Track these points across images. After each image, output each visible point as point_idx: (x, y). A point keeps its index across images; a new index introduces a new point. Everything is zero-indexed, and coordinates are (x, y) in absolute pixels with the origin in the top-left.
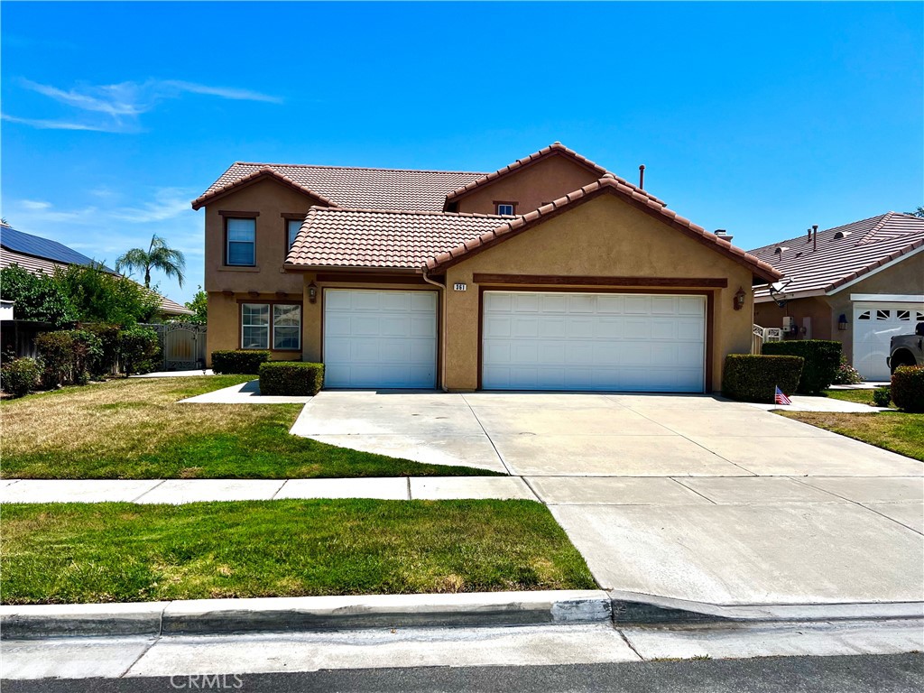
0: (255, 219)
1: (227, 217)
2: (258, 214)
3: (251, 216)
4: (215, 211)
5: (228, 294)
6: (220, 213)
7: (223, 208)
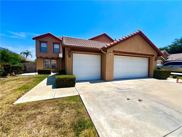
0: (47, 43)
1: (41, 42)
2: (47, 42)
3: (46, 42)
4: (38, 40)
5: (41, 57)
6: (39, 41)
7: (40, 40)
